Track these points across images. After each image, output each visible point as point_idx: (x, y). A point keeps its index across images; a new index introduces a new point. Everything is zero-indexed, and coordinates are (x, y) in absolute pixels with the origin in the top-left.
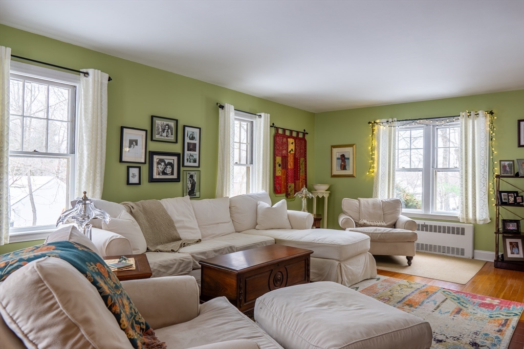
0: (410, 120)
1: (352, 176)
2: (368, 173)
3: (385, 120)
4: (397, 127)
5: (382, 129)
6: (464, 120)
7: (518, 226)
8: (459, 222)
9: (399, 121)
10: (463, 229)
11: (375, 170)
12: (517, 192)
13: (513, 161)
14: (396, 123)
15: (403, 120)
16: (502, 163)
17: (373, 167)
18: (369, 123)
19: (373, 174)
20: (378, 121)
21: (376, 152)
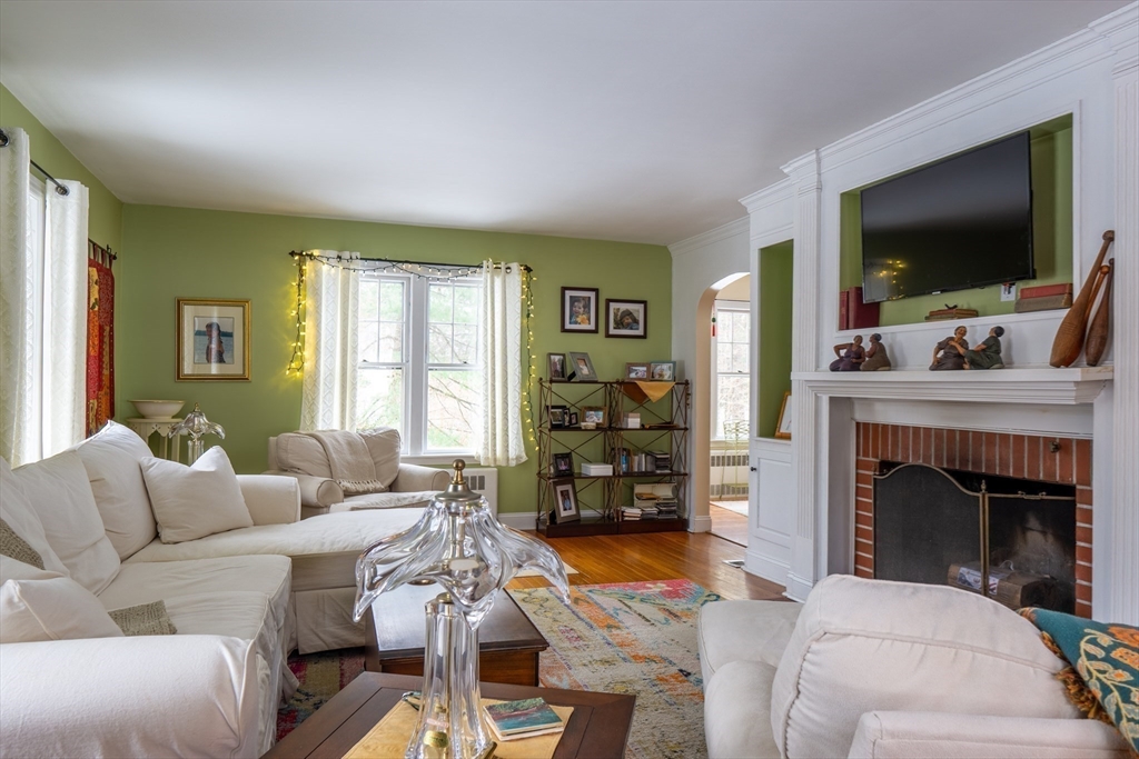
0: (386, 260)
1: (242, 379)
2: (288, 372)
3: (334, 254)
4: (361, 272)
5: (325, 273)
6: (489, 275)
7: (570, 464)
8: (479, 465)
9: (366, 260)
10: (482, 479)
11: (308, 365)
12: (563, 407)
13: (564, 355)
14: (359, 264)
15: (373, 260)
16: (552, 357)
17: (302, 359)
18: (293, 254)
19: (298, 374)
20: (316, 253)
21: (308, 323)
